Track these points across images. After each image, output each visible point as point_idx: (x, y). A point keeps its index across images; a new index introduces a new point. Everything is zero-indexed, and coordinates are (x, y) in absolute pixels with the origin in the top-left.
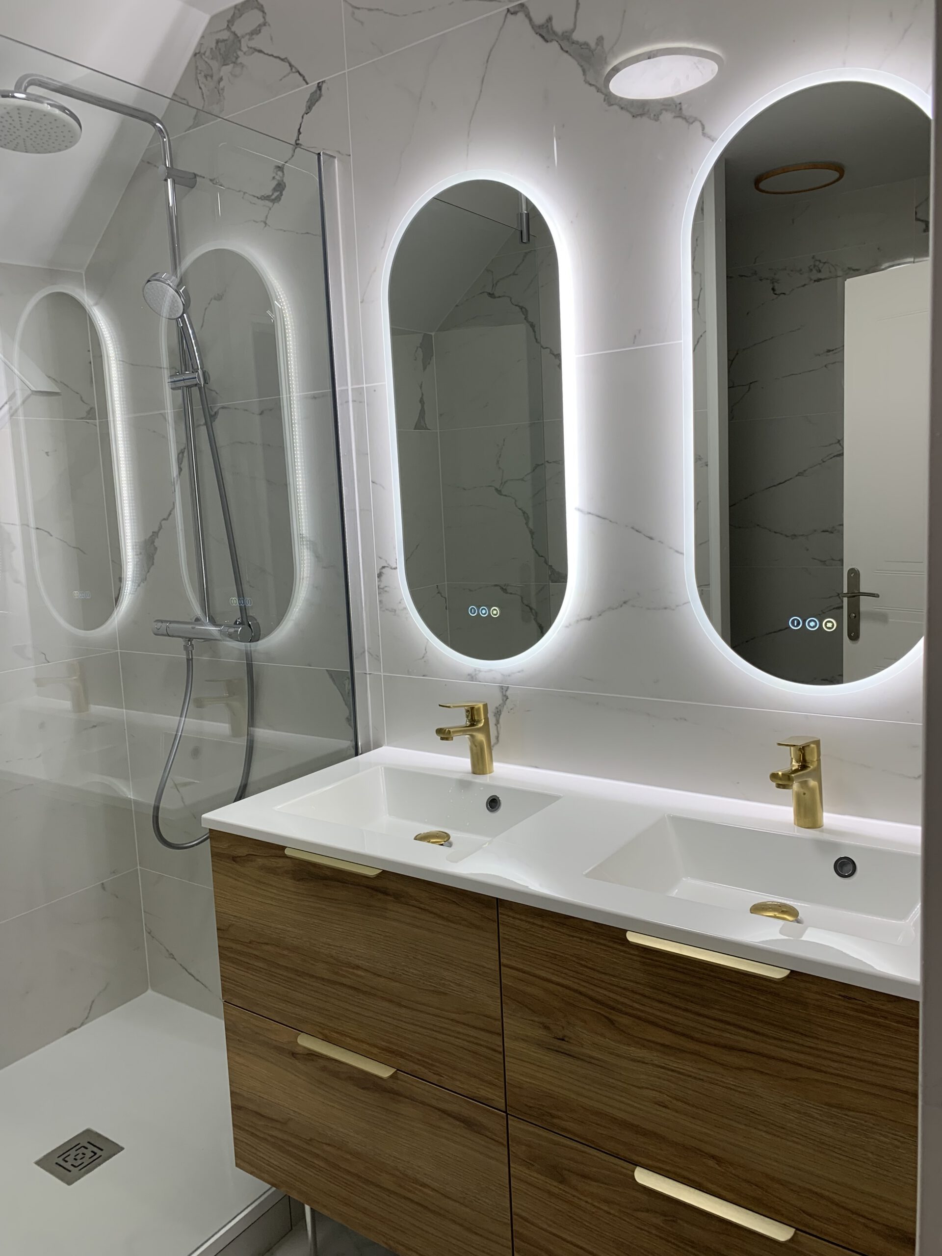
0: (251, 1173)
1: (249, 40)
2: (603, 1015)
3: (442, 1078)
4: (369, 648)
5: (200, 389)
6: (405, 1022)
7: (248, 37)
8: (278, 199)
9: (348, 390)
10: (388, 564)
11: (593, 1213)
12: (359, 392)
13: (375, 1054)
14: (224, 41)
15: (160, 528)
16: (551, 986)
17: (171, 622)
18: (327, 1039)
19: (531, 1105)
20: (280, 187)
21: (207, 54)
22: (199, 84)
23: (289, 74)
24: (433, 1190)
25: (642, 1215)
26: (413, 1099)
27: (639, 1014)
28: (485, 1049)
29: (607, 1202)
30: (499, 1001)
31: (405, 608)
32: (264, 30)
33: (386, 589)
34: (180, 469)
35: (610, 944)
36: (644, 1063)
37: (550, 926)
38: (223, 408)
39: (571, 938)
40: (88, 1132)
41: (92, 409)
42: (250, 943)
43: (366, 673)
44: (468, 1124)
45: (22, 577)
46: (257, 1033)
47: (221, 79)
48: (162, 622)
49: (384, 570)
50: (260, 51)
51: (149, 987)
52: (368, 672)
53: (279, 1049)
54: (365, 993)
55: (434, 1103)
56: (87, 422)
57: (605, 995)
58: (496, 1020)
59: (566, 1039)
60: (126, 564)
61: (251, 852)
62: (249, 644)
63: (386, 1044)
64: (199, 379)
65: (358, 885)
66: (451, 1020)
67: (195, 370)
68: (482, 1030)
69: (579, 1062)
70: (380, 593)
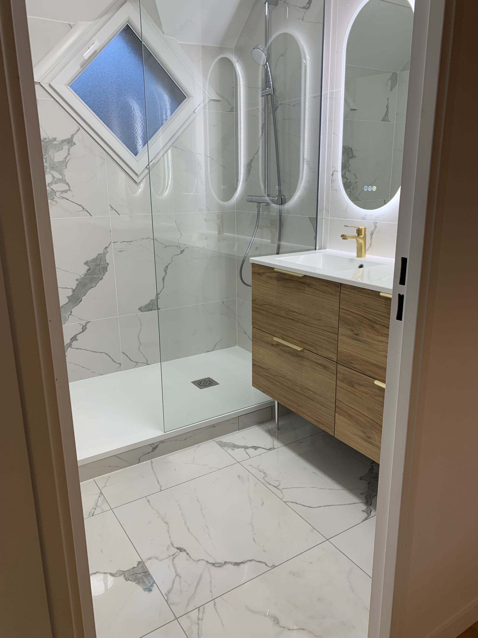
0: (257, 388)
2: (371, 325)
3: (317, 351)
4: (325, 207)
5: (271, 95)
6: (308, 331)
8: (309, 7)
9: (328, 93)
10: (336, 170)
11: (361, 397)
12: (332, 93)
13: (298, 343)
15: (254, 158)
16: (354, 315)
17: (253, 196)
18: (283, 339)
19: (345, 359)
24: (312, 391)
25: (376, 398)
26: (308, 359)
27: (383, 324)
28: (332, 340)
29: (366, 393)
30: (338, 321)
31: (340, 189)
33: (334, 181)
34: (262, 132)
35: (376, 298)
36: (382, 342)
37: (357, 293)
38: (281, 104)
39: (363, 297)
40: (209, 378)
41: (233, 108)
42: (262, 305)
43: (323, 218)
44: (325, 367)
46: (262, 338)
48: (250, 196)
49: (334, 172)
51: (237, 344)
52: (324, 217)
53: (268, 343)
54: (296, 321)
55: (315, 360)
56: (230, 113)
57: (372, 317)
58: (336, 329)
59: (358, 335)
60: (240, 174)
61: (264, 271)
62: (280, 206)
63: (301, 339)
64: (271, 92)
65: (297, 281)
66: (323, 329)
67: (270, 88)
68: (332, 332)
69: (361, 343)
70: (332, 183)
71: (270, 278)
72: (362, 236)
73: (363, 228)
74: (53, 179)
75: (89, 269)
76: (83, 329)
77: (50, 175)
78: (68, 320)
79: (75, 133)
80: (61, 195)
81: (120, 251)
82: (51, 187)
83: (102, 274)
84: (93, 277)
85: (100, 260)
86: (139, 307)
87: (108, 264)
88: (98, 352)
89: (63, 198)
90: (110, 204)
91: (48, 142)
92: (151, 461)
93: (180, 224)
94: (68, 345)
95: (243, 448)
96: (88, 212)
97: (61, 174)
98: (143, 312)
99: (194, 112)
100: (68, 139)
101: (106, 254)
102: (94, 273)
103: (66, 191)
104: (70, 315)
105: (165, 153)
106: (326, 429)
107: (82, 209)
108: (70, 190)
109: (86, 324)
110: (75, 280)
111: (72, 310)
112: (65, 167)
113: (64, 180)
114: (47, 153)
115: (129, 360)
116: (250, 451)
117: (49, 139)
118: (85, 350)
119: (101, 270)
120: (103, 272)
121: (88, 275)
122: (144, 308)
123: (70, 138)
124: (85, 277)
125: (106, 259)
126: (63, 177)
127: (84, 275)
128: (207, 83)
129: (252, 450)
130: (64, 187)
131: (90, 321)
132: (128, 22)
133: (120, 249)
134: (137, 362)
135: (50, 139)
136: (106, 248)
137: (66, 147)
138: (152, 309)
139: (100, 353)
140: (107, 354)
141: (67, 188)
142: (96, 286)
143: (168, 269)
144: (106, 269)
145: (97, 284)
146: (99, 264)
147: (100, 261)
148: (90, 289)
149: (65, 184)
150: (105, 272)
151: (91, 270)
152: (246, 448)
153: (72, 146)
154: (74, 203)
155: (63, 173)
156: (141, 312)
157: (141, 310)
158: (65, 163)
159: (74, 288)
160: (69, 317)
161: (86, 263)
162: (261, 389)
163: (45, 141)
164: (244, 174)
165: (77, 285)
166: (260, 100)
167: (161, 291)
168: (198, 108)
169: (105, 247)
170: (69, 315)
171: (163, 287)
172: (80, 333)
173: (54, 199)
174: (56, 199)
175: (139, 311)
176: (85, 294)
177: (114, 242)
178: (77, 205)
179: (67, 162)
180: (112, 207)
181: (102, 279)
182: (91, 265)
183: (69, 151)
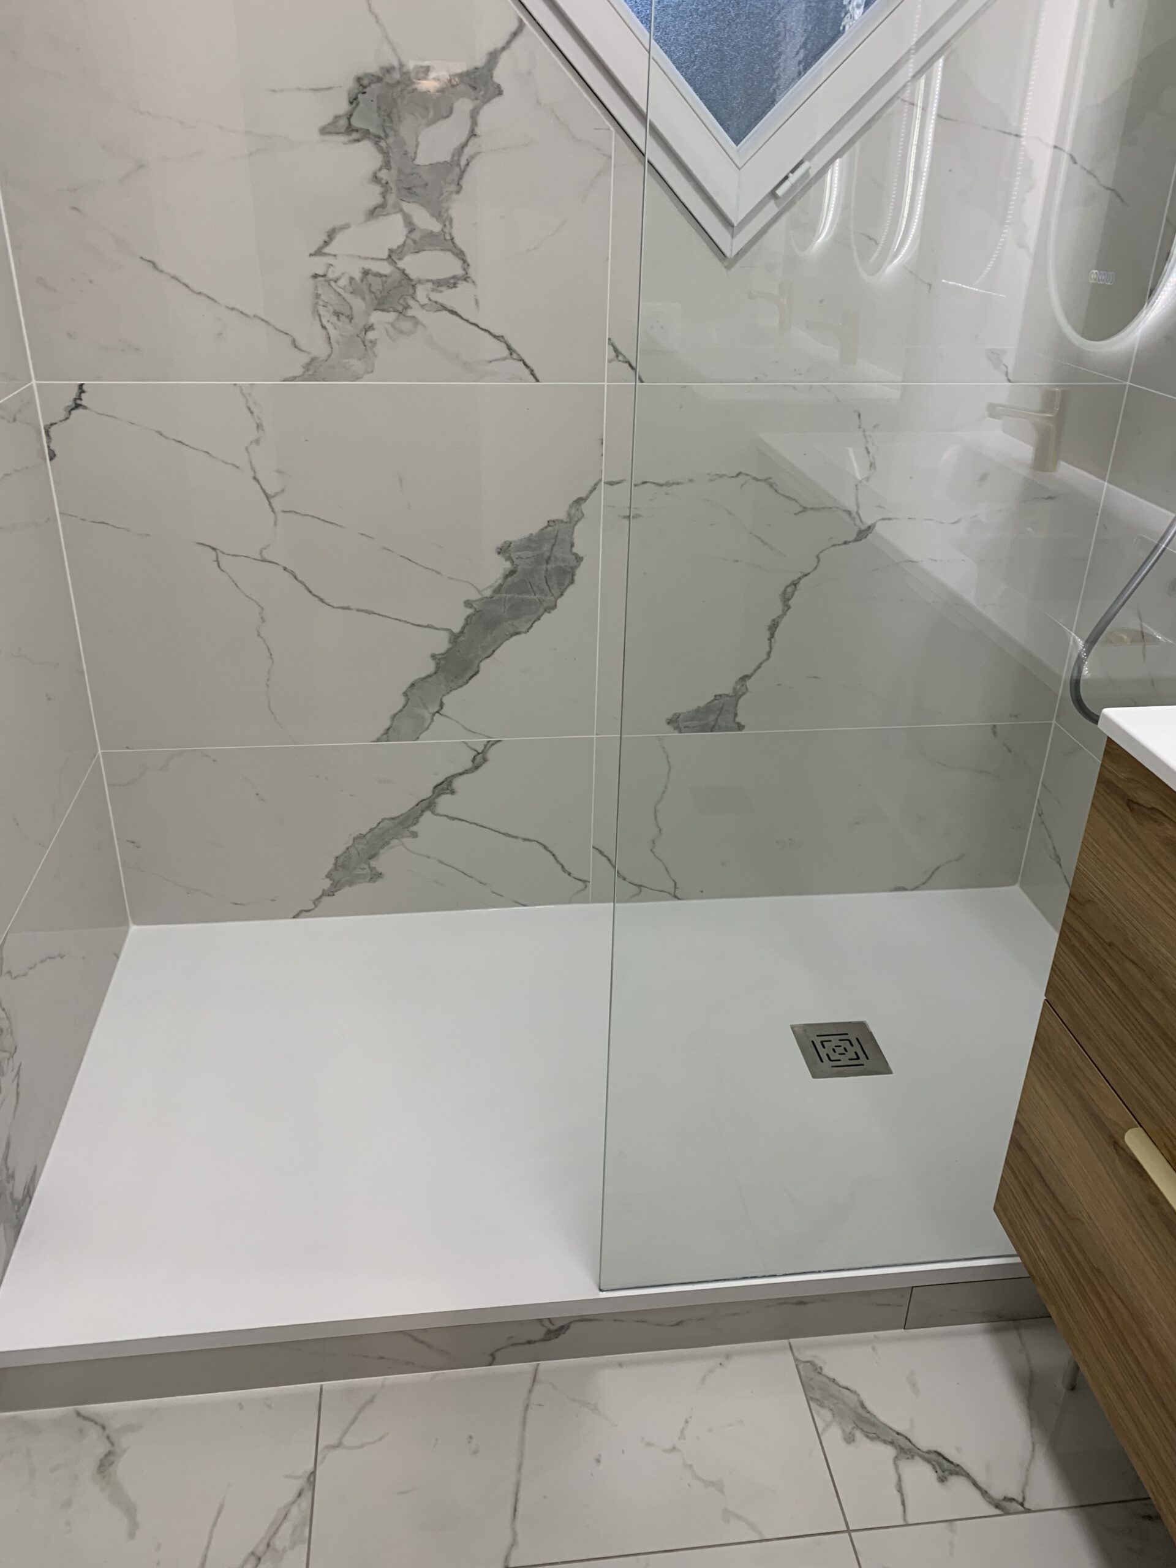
0: (1009, 1234)
18: (1173, 1165)
40: (862, 1026)
42: (1109, 944)
46: (1075, 1076)
51: (1019, 881)
53: (1098, 1119)
74: (410, 232)
75: (512, 572)
76: (477, 762)
77: (398, 218)
78: (431, 727)
79: (501, 43)
80: (435, 296)
81: (629, 517)
82: (400, 264)
83: (556, 591)
84: (523, 600)
85: (552, 541)
86: (670, 715)
87: (579, 559)
88: (516, 837)
89: (441, 308)
90: (609, 339)
91: (398, 82)
92: (538, 1365)
94: (424, 804)
95: (891, 1443)
96: (525, 364)
97: (439, 216)
98: (680, 732)
100: (477, 69)
101: (577, 522)
102: (529, 585)
103: (452, 283)
104: (437, 715)
107: (506, 352)
108: (466, 278)
109: (485, 747)
110: (462, 605)
111: (445, 700)
112: (453, 187)
113: (448, 237)
114: (392, 129)
116: (920, 1474)
117: (405, 70)
118: (475, 824)
119: (554, 578)
120: (560, 584)
121: (508, 592)
122: (687, 721)
123: (483, 68)
124: (497, 597)
125: (576, 541)
126: (445, 225)
127: (492, 589)
130: (446, 266)
131: (500, 741)
133: (629, 508)
134: (640, 886)
135: (405, 73)
136: (579, 501)
138: (714, 726)
139: (525, 840)
140: (545, 847)
141: (453, 267)
142: (531, 630)
143: (796, 594)
144: (569, 577)
145: (534, 622)
147: (554, 545)
148: (508, 639)
149: (449, 254)
150: (567, 583)
151: (517, 573)
152: (904, 1448)
153: (486, 100)
154: (476, 329)
155: (447, 210)
156: (676, 731)
157: (676, 724)
158: (457, 171)
159: (456, 630)
160: (432, 720)
161: (504, 550)
163: (388, 79)
165: (467, 619)
167: (759, 667)
169: (576, 497)
170: (434, 715)
171: (769, 653)
172: (466, 772)
173: (409, 310)
174: (415, 311)
175: (670, 728)
176: (490, 651)
177: (611, 484)
178: (487, 335)
179: (463, 168)
180: (620, 348)
181: (555, 606)
182: (519, 557)
183: (474, 123)
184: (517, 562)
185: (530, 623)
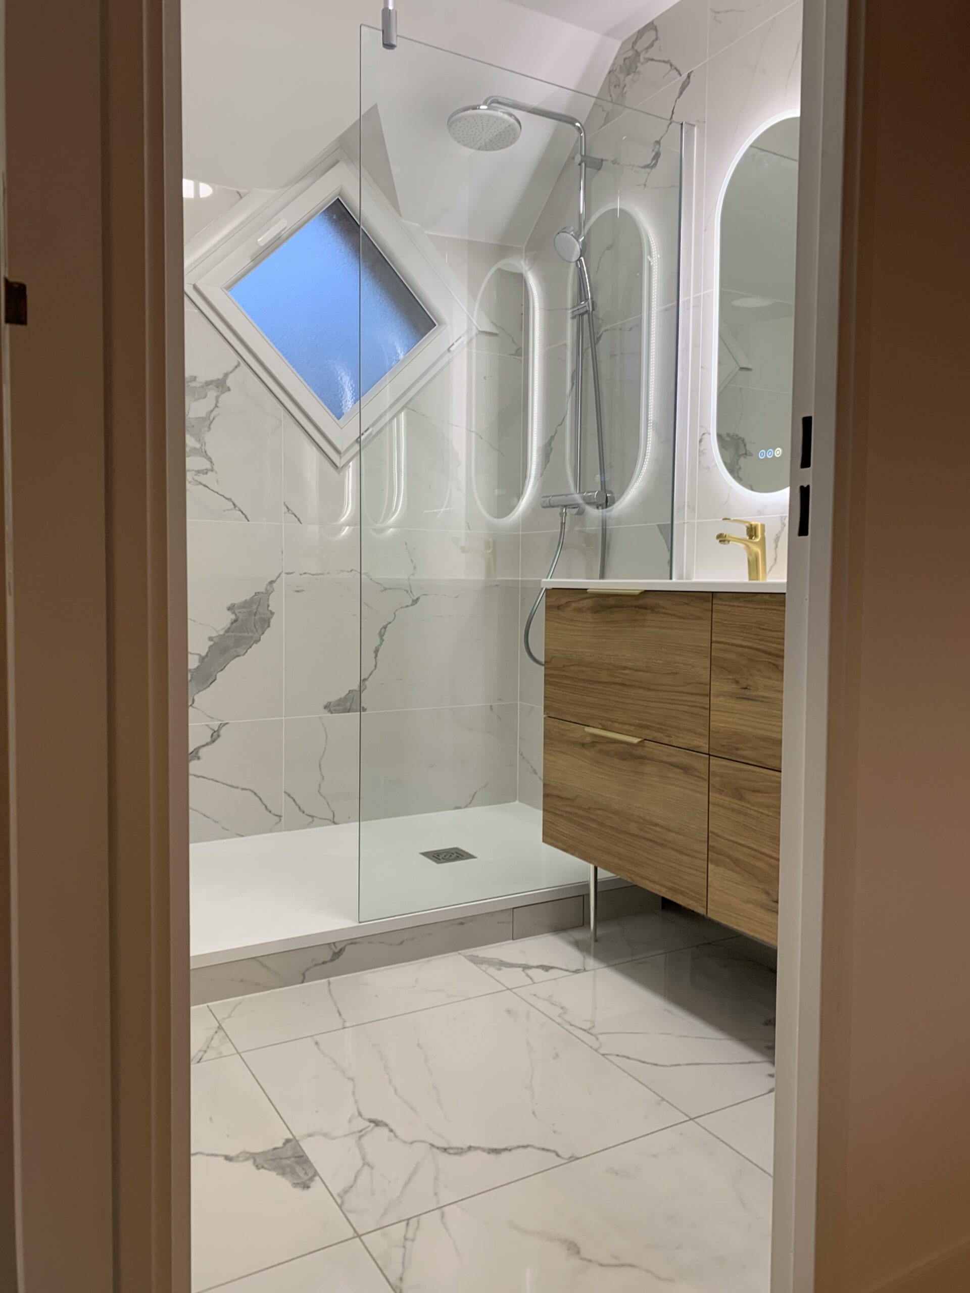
0: (551, 844)
1: (646, 53)
2: (771, 663)
3: (671, 739)
4: (688, 502)
5: (589, 314)
6: (652, 702)
7: (644, 51)
8: (655, 165)
9: (690, 299)
10: (707, 431)
11: (758, 818)
12: (697, 299)
13: (632, 731)
14: (629, 58)
15: (556, 432)
16: (740, 649)
17: (553, 496)
18: (605, 728)
19: (723, 744)
20: (657, 156)
21: (618, 69)
22: (610, 93)
23: (669, 71)
24: (662, 827)
26: (652, 759)
28: (698, 709)
29: (767, 807)
30: (709, 670)
31: (716, 465)
32: (656, 44)
33: (705, 451)
34: (573, 384)
38: (606, 330)
40: (456, 848)
41: (520, 348)
42: (564, 667)
43: (684, 522)
44: (686, 769)
45: (463, 486)
46: (562, 735)
47: (625, 86)
48: (548, 497)
49: (704, 436)
50: (652, 60)
51: (517, 799)
52: (686, 521)
53: (574, 743)
54: (629, 686)
55: (666, 759)
56: (515, 358)
57: (773, 647)
58: (706, 684)
59: (749, 688)
60: (531, 465)
61: (569, 600)
62: (605, 510)
63: (637, 721)
64: (589, 308)
65: (630, 606)
66: (680, 692)
67: (586, 300)
68: (698, 694)
69: (755, 703)
70: (699, 456)
71: (580, 610)
72: (758, 540)
73: (759, 524)
75: (236, 621)
76: (214, 737)
79: (230, 370)
80: (196, 478)
81: (298, 591)
83: (260, 632)
84: (242, 636)
85: (258, 604)
86: (325, 703)
87: (272, 613)
88: (237, 788)
89: (200, 484)
90: (284, 503)
92: (329, 980)
93: (414, 549)
95: (520, 967)
96: (242, 512)
97: (199, 440)
98: (332, 713)
99: (449, 350)
100: (218, 379)
101: (271, 593)
102: (245, 628)
103: (205, 472)
104: (191, 707)
105: (393, 418)
106: (690, 902)
107: (233, 507)
108: (212, 470)
109: (219, 727)
110: (207, 640)
111: (196, 698)
112: (207, 429)
113: (203, 451)
115: (298, 809)
116: (536, 973)
118: (213, 780)
119: (259, 624)
120: (262, 627)
121: (233, 632)
122: (334, 706)
123: (222, 379)
124: (227, 634)
125: (271, 603)
126: (202, 445)
127: (224, 631)
128: (477, 305)
129: (540, 971)
130: (204, 464)
131: (227, 723)
132: (339, 195)
133: (298, 586)
134: (312, 817)
136: (272, 582)
137: (212, 394)
138: (350, 709)
139: (243, 789)
140: (255, 794)
141: (208, 466)
142: (246, 654)
143: (386, 633)
144: (267, 623)
145: (248, 649)
146: (256, 612)
147: (258, 606)
148: (233, 660)
149: (205, 459)
150: (266, 626)
151: (239, 621)
152: (526, 967)
153: (223, 392)
154: (218, 495)
155: (203, 438)
156: (329, 713)
157: (329, 709)
158: (209, 422)
159: (203, 654)
161: (231, 608)
162: (560, 844)
164: (537, 465)
165: (209, 648)
166: (570, 326)
167: (370, 675)
168: (456, 344)
169: (269, 581)
171: (376, 666)
172: (207, 744)
175: (326, 711)
176: (223, 667)
177: (288, 574)
178: (222, 497)
179: (211, 420)
180: (290, 507)
181: (259, 640)
182: (240, 612)
183: (217, 401)
184: (238, 614)
185: (245, 651)
